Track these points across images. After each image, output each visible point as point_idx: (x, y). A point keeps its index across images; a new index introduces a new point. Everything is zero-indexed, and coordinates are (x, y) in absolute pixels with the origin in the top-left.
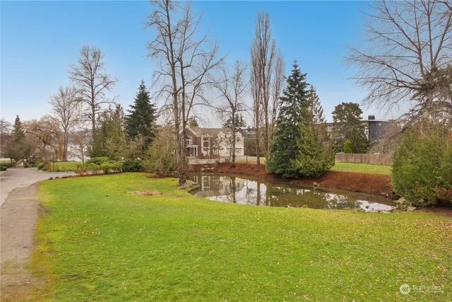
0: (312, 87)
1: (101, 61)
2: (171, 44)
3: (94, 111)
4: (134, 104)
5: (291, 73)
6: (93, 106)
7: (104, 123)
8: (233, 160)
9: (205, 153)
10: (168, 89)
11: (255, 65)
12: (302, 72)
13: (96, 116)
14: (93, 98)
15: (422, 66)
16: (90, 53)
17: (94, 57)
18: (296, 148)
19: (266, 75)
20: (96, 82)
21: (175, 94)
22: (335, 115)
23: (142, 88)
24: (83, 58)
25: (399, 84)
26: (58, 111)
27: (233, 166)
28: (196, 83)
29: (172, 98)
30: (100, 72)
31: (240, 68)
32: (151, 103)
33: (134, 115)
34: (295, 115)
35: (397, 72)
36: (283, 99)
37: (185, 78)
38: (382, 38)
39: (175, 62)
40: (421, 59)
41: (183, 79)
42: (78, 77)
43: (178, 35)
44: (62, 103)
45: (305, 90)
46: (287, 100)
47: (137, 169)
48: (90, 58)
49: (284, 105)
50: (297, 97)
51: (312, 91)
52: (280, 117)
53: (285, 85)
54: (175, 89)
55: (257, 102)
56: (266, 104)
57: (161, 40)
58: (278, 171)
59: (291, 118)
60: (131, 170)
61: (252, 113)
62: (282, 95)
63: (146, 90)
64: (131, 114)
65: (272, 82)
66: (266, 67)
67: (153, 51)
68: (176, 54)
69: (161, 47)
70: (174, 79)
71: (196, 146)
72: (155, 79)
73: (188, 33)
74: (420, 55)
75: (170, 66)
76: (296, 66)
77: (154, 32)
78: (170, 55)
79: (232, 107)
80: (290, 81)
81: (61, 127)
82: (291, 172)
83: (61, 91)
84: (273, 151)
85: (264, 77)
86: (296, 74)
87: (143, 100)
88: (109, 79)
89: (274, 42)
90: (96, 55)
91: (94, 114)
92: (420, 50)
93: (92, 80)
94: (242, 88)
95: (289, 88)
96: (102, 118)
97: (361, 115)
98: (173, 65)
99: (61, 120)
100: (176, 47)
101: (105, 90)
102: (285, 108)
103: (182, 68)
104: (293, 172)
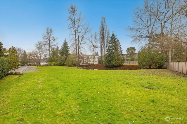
0: (118, 39)
1: (52, 33)
2: (75, 25)
3: (50, 48)
4: (62, 46)
5: (112, 35)
6: (50, 46)
7: (53, 52)
8: (94, 63)
9: (85, 62)
10: (74, 39)
11: (101, 33)
12: (115, 35)
13: (51, 49)
14: (50, 44)
15: (148, 31)
16: (49, 30)
17: (50, 31)
18: (113, 58)
19: (104, 36)
20: (51, 39)
21: (76, 40)
22: (127, 51)
23: (65, 41)
24: (47, 31)
25: (142, 37)
26: (38, 49)
27: (94, 65)
28: (82, 37)
29: (75, 42)
30: (52, 36)
31: (96, 34)
32: (68, 46)
33: (63, 50)
34: (113, 48)
35: (141, 33)
36: (109, 43)
37: (79, 36)
38: (137, 23)
39: (76, 31)
40: (148, 29)
41: (78, 36)
42: (45, 37)
43: (77, 23)
44: (39, 47)
45: (116, 40)
46: (110, 43)
47: (64, 65)
48: (49, 31)
49: (109, 45)
50: (113, 42)
51: (118, 41)
52: (108, 48)
53: (110, 39)
54: (76, 39)
55: (101, 45)
56: (104, 45)
57: (72, 24)
58: (107, 65)
59: (112, 49)
60: (62, 65)
61: (100, 48)
62: (109, 42)
63: (66, 42)
64: (61, 49)
65: (106, 38)
66: (104, 34)
67: (69, 28)
68: (76, 28)
69: (72, 26)
70: (76, 36)
71: (82, 60)
72: (70, 36)
73: (80, 22)
74: (148, 28)
75: (74, 32)
76: (113, 33)
77: (70, 22)
78: (74, 29)
79: (94, 46)
80: (111, 37)
81: (39, 54)
82: (111, 65)
83: (39, 43)
84: (106, 59)
85: (103, 37)
86: (113, 36)
87: (65, 45)
88: (55, 38)
89: (107, 26)
90: (51, 30)
91: (50, 49)
92: (148, 27)
93: (50, 38)
94: (97, 40)
95: (111, 40)
96: (53, 50)
97: (136, 51)
98: (75, 32)
99: (39, 52)
100: (76, 26)
101: (53, 42)
102: (110, 46)
103: (78, 33)
104: (112, 65)
